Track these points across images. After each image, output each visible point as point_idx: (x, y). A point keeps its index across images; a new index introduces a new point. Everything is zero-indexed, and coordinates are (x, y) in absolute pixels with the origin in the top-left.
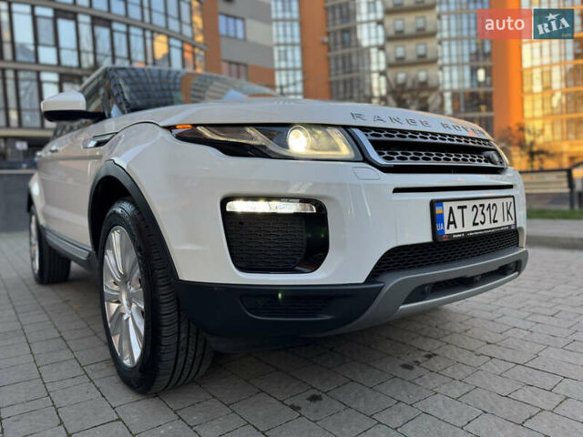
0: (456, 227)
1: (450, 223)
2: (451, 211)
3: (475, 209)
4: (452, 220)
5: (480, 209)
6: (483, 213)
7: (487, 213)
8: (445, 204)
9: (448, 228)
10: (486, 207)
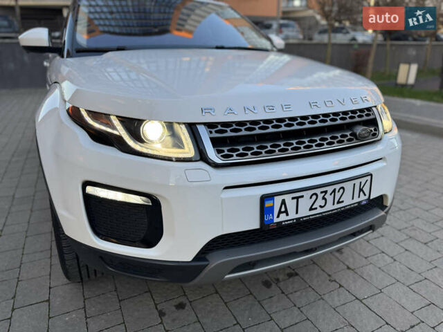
0: (287, 215)
1: (280, 212)
2: (283, 202)
3: (314, 197)
4: (283, 209)
5: (320, 196)
6: (324, 198)
7: (329, 198)
8: (276, 198)
9: (278, 216)
10: (329, 192)
